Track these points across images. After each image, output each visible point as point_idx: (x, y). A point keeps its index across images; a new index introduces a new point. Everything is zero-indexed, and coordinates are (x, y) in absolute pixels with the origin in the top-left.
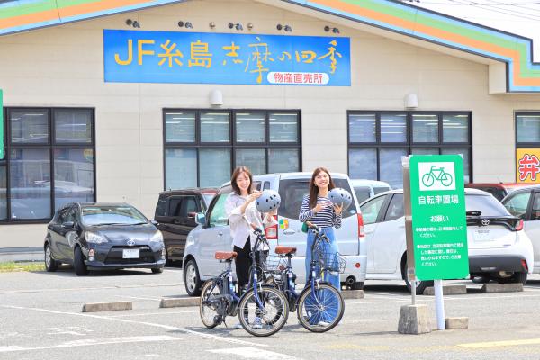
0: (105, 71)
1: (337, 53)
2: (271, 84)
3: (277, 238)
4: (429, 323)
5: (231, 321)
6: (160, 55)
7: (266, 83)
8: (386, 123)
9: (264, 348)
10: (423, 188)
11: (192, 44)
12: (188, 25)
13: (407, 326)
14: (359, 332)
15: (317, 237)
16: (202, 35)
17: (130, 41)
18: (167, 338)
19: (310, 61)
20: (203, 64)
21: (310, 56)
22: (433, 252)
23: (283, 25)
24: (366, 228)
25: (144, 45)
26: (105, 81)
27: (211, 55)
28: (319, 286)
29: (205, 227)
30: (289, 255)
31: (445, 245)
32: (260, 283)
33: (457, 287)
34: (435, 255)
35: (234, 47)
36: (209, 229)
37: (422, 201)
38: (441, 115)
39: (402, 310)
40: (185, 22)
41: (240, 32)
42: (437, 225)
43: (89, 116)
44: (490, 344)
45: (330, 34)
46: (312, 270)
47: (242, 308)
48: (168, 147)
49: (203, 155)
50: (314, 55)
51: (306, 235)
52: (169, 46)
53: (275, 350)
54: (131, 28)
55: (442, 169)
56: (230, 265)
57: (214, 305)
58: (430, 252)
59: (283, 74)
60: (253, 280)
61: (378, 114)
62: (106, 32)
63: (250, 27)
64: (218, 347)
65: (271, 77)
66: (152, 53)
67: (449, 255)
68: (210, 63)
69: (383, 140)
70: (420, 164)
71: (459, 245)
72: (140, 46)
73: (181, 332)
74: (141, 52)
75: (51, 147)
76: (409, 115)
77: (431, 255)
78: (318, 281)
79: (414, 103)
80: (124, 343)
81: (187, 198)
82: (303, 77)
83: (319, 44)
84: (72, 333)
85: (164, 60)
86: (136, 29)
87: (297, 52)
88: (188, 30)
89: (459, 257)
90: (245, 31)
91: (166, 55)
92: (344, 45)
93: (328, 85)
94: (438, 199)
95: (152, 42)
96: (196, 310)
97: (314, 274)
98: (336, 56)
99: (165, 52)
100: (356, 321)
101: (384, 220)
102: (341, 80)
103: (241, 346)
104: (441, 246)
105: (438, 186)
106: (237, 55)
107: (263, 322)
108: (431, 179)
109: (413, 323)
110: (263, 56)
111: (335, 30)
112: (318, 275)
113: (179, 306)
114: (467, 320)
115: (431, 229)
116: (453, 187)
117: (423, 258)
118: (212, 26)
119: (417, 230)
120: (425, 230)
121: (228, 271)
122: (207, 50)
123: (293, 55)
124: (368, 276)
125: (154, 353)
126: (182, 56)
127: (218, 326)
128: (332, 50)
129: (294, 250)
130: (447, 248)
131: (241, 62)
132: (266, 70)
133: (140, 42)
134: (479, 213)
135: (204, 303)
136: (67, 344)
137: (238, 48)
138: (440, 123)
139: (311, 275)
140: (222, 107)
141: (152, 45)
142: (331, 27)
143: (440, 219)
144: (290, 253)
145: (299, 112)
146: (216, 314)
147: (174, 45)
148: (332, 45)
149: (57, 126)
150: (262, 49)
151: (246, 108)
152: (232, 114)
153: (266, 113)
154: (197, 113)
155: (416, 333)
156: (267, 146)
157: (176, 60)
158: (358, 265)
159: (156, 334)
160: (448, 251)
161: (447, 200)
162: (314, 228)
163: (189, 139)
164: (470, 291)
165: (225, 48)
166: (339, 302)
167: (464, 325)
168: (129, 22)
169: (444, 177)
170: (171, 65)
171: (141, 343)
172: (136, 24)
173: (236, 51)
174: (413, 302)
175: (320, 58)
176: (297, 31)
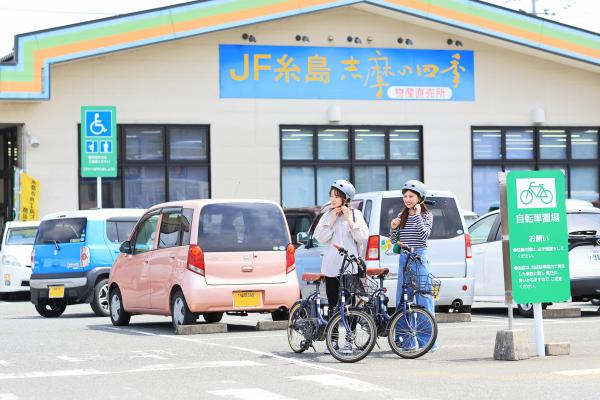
0: (221, 87)
1: (461, 67)
2: (390, 99)
3: (378, 259)
4: (526, 349)
5: (319, 346)
6: (276, 70)
7: (386, 97)
8: (512, 139)
9: (347, 375)
10: (520, 206)
11: (309, 58)
12: (305, 38)
13: (504, 351)
14: (453, 358)
15: (409, 257)
16: (319, 49)
17: (246, 56)
18: (250, 363)
19: (432, 75)
20: (321, 79)
21: (432, 69)
22: (531, 274)
23: (404, 38)
24: (474, 249)
25: (260, 60)
26: (221, 97)
27: (329, 69)
28: (410, 310)
29: (307, 247)
30: (381, 277)
31: (545, 267)
32: (347, 307)
33: (572, 310)
34: (533, 277)
35: (353, 61)
36: (311, 250)
37: (520, 219)
38: (569, 130)
39: (498, 335)
40: (302, 36)
41: (358, 45)
42: (535, 245)
43: (205, 134)
44: (589, 371)
45: (453, 47)
46: (404, 293)
47: (330, 333)
48: (285, 164)
49: (320, 173)
50: (436, 68)
51: (398, 255)
52: (286, 61)
53: (358, 377)
54: (247, 42)
55: (541, 186)
56: (318, 288)
57: (302, 329)
58: (528, 274)
59: (404, 88)
60: (341, 303)
61: (504, 130)
62: (222, 47)
63: (369, 41)
64: (299, 374)
65: (392, 92)
66: (268, 68)
67: (550, 277)
68: (328, 78)
69: (509, 156)
70: (518, 180)
71: (560, 266)
72: (256, 61)
73: (267, 357)
74: (257, 67)
75: (166, 165)
76: (536, 131)
77: (529, 277)
78: (409, 304)
79: (542, 119)
80: (203, 369)
81: (302, 217)
82: (425, 91)
83: (441, 57)
84: (155, 356)
85: (281, 74)
86: (252, 43)
87: (418, 66)
88: (306, 44)
89: (560, 278)
90: (364, 44)
91: (283, 69)
92: (468, 58)
93: (451, 99)
94: (538, 218)
95: (269, 56)
96: (284, 334)
97: (406, 297)
98: (459, 70)
99: (281, 66)
100: (455, 346)
101: (495, 240)
102: (464, 94)
103: (323, 372)
104: (540, 267)
105: (537, 204)
106: (356, 70)
107: (354, 346)
108: (529, 196)
109: (509, 349)
110: (382, 70)
111: (458, 43)
112: (411, 299)
113: (276, 329)
114: (569, 346)
115: (530, 249)
116: (554, 205)
117: (521, 280)
118: (330, 40)
119: (515, 250)
120: (523, 250)
121: (316, 294)
122: (324, 65)
123: (414, 69)
124: (476, 298)
125: (230, 379)
126: (299, 71)
127: (306, 352)
128: (455, 64)
129: (386, 272)
130: (547, 270)
131: (360, 76)
132: (387, 85)
133: (257, 57)
134: (595, 232)
135: (291, 327)
136: (144, 369)
137: (357, 62)
138: (569, 139)
139: (403, 298)
140: (340, 124)
141: (268, 60)
142: (454, 40)
143: (539, 238)
144: (382, 275)
145: (421, 128)
146: (303, 338)
147: (291, 59)
148: (455, 59)
149: (172, 144)
150: (382, 63)
151: (366, 123)
152: (351, 131)
153: (387, 130)
154: (315, 129)
155: (512, 360)
156: (387, 163)
157: (293, 75)
158: (465, 288)
159: (241, 359)
160: (548, 273)
161: (547, 218)
162: (406, 248)
163: (307, 155)
164: (585, 314)
165: (344, 62)
166: (433, 326)
167: (566, 352)
168: (245, 36)
169: (544, 194)
170: (288, 81)
171: (220, 369)
172: (252, 39)
173: (356, 65)
174: (510, 327)
175: (441, 72)
176: (419, 44)
